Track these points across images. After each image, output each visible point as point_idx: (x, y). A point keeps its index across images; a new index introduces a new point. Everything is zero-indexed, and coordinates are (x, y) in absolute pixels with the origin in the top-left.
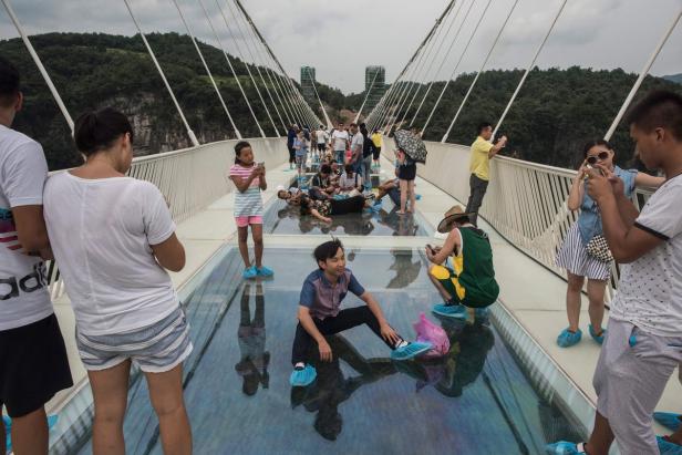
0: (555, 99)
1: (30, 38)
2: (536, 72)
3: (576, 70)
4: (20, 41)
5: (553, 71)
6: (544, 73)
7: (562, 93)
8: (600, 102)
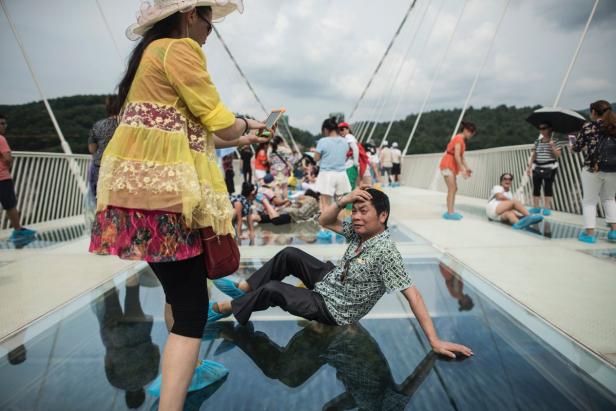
0: (484, 133)
1: (49, 101)
2: (470, 110)
3: (503, 107)
4: (42, 102)
5: (485, 109)
6: (478, 111)
7: (490, 127)
8: (519, 134)
